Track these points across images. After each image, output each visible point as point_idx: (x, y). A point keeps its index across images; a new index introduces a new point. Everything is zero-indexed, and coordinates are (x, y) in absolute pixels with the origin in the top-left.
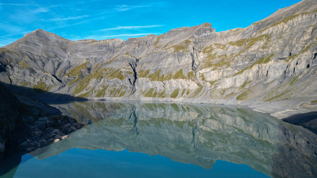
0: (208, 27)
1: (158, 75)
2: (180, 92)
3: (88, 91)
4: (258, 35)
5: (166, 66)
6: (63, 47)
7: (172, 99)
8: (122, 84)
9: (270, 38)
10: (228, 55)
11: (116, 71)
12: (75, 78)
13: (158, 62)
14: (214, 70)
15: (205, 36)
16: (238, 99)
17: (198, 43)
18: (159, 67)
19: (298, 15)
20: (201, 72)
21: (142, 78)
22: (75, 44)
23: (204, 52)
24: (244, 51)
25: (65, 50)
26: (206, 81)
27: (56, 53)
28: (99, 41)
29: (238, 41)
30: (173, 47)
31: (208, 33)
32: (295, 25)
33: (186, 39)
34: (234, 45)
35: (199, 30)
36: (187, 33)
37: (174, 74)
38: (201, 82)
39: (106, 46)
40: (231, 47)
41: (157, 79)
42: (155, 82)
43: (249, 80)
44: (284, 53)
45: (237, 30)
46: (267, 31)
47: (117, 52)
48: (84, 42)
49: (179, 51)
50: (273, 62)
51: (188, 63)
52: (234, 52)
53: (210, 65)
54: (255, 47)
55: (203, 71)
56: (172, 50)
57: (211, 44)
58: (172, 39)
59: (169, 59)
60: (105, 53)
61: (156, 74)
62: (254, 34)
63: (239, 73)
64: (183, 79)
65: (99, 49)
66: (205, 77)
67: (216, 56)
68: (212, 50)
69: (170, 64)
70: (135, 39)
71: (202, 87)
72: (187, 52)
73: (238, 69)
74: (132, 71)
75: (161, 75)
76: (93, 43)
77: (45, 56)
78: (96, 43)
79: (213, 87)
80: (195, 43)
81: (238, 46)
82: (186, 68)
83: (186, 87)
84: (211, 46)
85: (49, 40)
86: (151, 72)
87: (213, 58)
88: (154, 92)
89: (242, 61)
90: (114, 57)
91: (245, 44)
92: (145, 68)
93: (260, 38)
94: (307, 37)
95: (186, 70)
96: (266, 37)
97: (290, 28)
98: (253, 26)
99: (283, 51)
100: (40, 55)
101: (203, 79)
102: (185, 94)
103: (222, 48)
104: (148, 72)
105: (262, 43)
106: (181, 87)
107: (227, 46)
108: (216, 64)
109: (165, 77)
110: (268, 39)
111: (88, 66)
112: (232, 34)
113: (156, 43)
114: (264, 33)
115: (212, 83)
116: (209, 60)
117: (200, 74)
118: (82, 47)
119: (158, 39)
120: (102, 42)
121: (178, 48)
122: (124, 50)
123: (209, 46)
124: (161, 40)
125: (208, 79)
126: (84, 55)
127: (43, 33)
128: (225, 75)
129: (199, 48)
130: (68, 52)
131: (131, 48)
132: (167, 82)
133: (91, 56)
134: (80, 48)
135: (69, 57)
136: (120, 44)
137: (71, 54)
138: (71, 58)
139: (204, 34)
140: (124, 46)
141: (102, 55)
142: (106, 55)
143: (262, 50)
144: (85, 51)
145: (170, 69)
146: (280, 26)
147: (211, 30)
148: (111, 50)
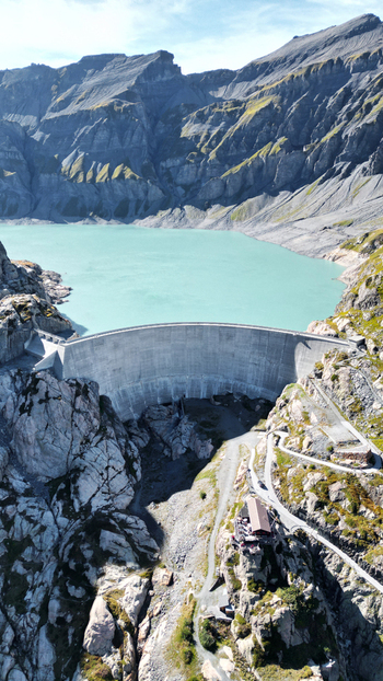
0: (168, 62)
2: (132, 206)
15: (161, 82)
16: (233, 219)
17: (151, 98)
18: (80, 152)
20: (164, 164)
21: (47, 176)
26: (176, 185)
31: (168, 76)
32: (320, 82)
33: (125, 86)
38: (168, 187)
40: (216, 116)
41: (82, 178)
42: (79, 185)
43: (248, 184)
49: (117, 116)
50: (284, 152)
51: (138, 145)
53: (180, 152)
55: (169, 163)
57: (177, 103)
66: (173, 176)
68: (179, 116)
71: (170, 197)
73: (230, 162)
74: (21, 158)
75: (88, 170)
79: (188, 196)
80: (145, 97)
81: (227, 113)
82: (135, 156)
83: (141, 195)
84: (177, 110)
88: (79, 205)
95: (137, 160)
97: (312, 87)
99: (299, 133)
101: (170, 180)
102: (141, 210)
106: (131, 197)
115: (186, 188)
117: (163, 169)
124: (66, 81)
125: (179, 180)
128: (209, 173)
129: (152, 110)
132: (104, 184)
139: (159, 78)
143: (268, 128)
145: (104, 156)
146: (297, 82)
147: (172, 70)
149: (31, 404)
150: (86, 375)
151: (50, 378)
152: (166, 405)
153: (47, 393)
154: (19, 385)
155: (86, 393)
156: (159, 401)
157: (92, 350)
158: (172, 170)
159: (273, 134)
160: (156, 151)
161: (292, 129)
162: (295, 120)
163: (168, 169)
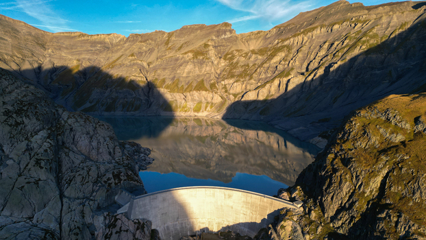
0: (228, 28)
1: (177, 85)
2: (204, 105)
3: (93, 104)
4: (280, 45)
5: (185, 75)
6: (40, 42)
7: (196, 114)
8: (134, 95)
9: (291, 49)
10: (251, 65)
11: (125, 78)
12: (68, 86)
13: (174, 69)
14: (237, 81)
15: (224, 38)
16: (261, 114)
17: (218, 46)
18: (177, 76)
19: (316, 27)
20: (223, 83)
22: (56, 37)
23: (225, 59)
24: (266, 62)
25: (43, 46)
26: (230, 94)
27: (31, 51)
28: (91, 36)
29: (260, 50)
30: (191, 51)
31: (228, 35)
32: (314, 37)
33: (204, 41)
34: (256, 54)
35: (218, 31)
36: (204, 32)
37: (195, 84)
38: (225, 95)
39: (102, 42)
40: (254, 56)
41: (176, 90)
42: (175, 94)
43: (271, 93)
44: (303, 67)
45: (259, 32)
46: (288, 41)
47: (117, 51)
48: (68, 34)
49: (199, 57)
50: (292, 76)
51: (209, 72)
52: (256, 63)
53: (232, 76)
54: (276, 59)
55: (226, 82)
56: (191, 55)
57: (232, 49)
58: (186, 38)
59: (188, 66)
60: (100, 52)
61: (175, 84)
62: (276, 41)
63: (262, 86)
64: (206, 91)
65: (91, 46)
66: (228, 89)
67: (239, 65)
68: (233, 57)
69: (189, 73)
70: (140, 35)
71: (226, 101)
72: (208, 59)
73: (261, 81)
74: (145, 79)
75: (180, 86)
76: (83, 38)
77: (18, 56)
78: (86, 38)
79: (236, 100)
80: (215, 47)
81: (260, 55)
82: (207, 78)
83: (209, 100)
84: (232, 53)
85: (18, 31)
86: (169, 82)
87: (234, 68)
89: (265, 73)
90: (114, 58)
91: (267, 54)
92: (159, 76)
93: (282, 49)
94: (322, 53)
95: (208, 80)
96: (287, 48)
97: (309, 40)
99: (302, 65)
100: (11, 53)
101: (226, 91)
102: (209, 108)
103: (244, 57)
104: (164, 81)
105: (283, 55)
106: (203, 100)
107: (249, 54)
108: (238, 75)
109: (185, 87)
110: (289, 51)
112: (253, 37)
113: (167, 43)
114: (286, 43)
115: (235, 95)
116: (231, 70)
117: (222, 85)
118: (67, 43)
119: (169, 37)
120: (96, 37)
121: (197, 53)
122: (126, 50)
123: (230, 51)
124: (173, 38)
125: (231, 91)
126: (72, 54)
127: (6, 21)
128: (248, 88)
129: (218, 53)
130: (49, 49)
131: (135, 48)
132: (188, 94)
133: (83, 56)
134: (64, 44)
135: (50, 55)
136: (120, 41)
137: (53, 52)
138: (53, 58)
139: (223, 36)
140: (125, 43)
141: (97, 54)
142: (103, 55)
143: (283, 62)
144: (72, 49)
145: (190, 78)
146: (300, 38)
147: (231, 31)
148: (108, 48)
149: (111, 234)
150: (145, 217)
151: (124, 219)
152: (192, 236)
153: (121, 227)
154: (107, 222)
155: (143, 227)
156: (189, 234)
157: (150, 202)
158: (227, 86)
159: (286, 66)
160: (219, 76)
161: (297, 63)
162: (299, 58)
163: (225, 85)
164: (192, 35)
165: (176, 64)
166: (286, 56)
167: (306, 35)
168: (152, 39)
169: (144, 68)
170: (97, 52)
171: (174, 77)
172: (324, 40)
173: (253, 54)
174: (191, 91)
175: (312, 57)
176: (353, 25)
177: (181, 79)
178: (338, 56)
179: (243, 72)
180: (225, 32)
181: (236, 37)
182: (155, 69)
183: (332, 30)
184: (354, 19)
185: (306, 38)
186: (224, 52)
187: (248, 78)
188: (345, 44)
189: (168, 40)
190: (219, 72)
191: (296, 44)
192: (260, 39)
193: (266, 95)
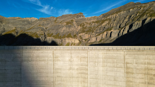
0: (82, 15)
1: (58, 36)
2: (70, 44)
4: (105, 19)
5: (62, 32)
9: (111, 20)
10: (92, 27)
11: (34, 33)
13: (57, 29)
14: (86, 34)
15: (80, 19)
17: (77, 22)
18: (58, 32)
19: (122, 11)
20: (80, 35)
21: (49, 37)
22: (8, 19)
23: (80, 26)
24: (99, 26)
25: (1, 22)
26: (83, 39)
29: (96, 21)
30: (65, 22)
31: (82, 17)
32: (121, 15)
33: (71, 19)
34: (94, 23)
35: (77, 16)
36: (71, 17)
37: (66, 35)
38: (80, 40)
39: (27, 21)
40: (93, 24)
41: (58, 38)
42: (57, 39)
43: (103, 38)
44: (117, 27)
45: (95, 17)
46: (109, 17)
47: (33, 24)
48: (13, 18)
49: (69, 24)
50: (113, 30)
51: (73, 30)
52: (95, 26)
53: (84, 32)
54: (104, 24)
55: (81, 34)
56: (65, 24)
57: (84, 22)
58: (64, 19)
59: (64, 28)
60: (26, 24)
62: (103, 18)
63: (98, 35)
64: (72, 38)
65: (22, 22)
66: (82, 37)
67: (87, 27)
68: (84, 25)
69: (64, 31)
70: (44, 18)
71: (81, 42)
72: (73, 25)
73: (97, 33)
74: (43, 33)
75: (59, 36)
76: (19, 19)
79: (86, 42)
81: (96, 23)
82: (72, 33)
83: (73, 42)
86: (54, 34)
87: (85, 29)
89: (99, 30)
90: (32, 27)
91: (100, 23)
92: (50, 32)
93: (106, 20)
94: (126, 20)
95: (73, 34)
96: (109, 19)
97: (119, 16)
98: (102, 15)
99: (117, 26)
101: (81, 38)
103: (89, 24)
104: (52, 34)
105: (107, 22)
106: (70, 42)
107: (91, 23)
108: (87, 31)
109: (62, 37)
110: (110, 21)
111: (16, 31)
112: (92, 18)
114: (108, 18)
115: (85, 40)
116: (83, 29)
117: (79, 36)
118: (12, 21)
119: (56, 19)
120: (25, 19)
121: (68, 23)
122: (37, 24)
124: (58, 19)
125: (84, 38)
128: (92, 36)
129: (77, 24)
130: (3, 23)
131: (42, 23)
132: (63, 39)
133: (18, 26)
134: (11, 21)
135: (4, 26)
136: (35, 20)
137: (5, 24)
138: (5, 27)
139: (80, 18)
140: (37, 21)
141: (25, 25)
142: (27, 26)
143: (108, 25)
144: (14, 23)
145: (64, 33)
146: (115, 15)
147: (83, 16)
148: (30, 23)
158: (82, 36)
159: (109, 26)
160: (78, 32)
161: (114, 25)
162: (115, 23)
163: (81, 36)
164: (66, 18)
165: (59, 27)
166: (109, 22)
167: (117, 14)
168: (49, 20)
169: (44, 29)
170: (25, 24)
171: (57, 32)
172: (126, 15)
173: (93, 23)
174: (64, 38)
175: (121, 22)
176: (139, 9)
177: (60, 33)
178: (135, 20)
179: (89, 30)
180: (80, 16)
181: (85, 19)
182: (49, 30)
183: (129, 11)
184: (139, 6)
185: (117, 15)
186: (80, 24)
187: (91, 32)
188: (137, 15)
189: (56, 20)
190: (77, 31)
191: (113, 18)
192: (95, 19)
193: (100, 39)
